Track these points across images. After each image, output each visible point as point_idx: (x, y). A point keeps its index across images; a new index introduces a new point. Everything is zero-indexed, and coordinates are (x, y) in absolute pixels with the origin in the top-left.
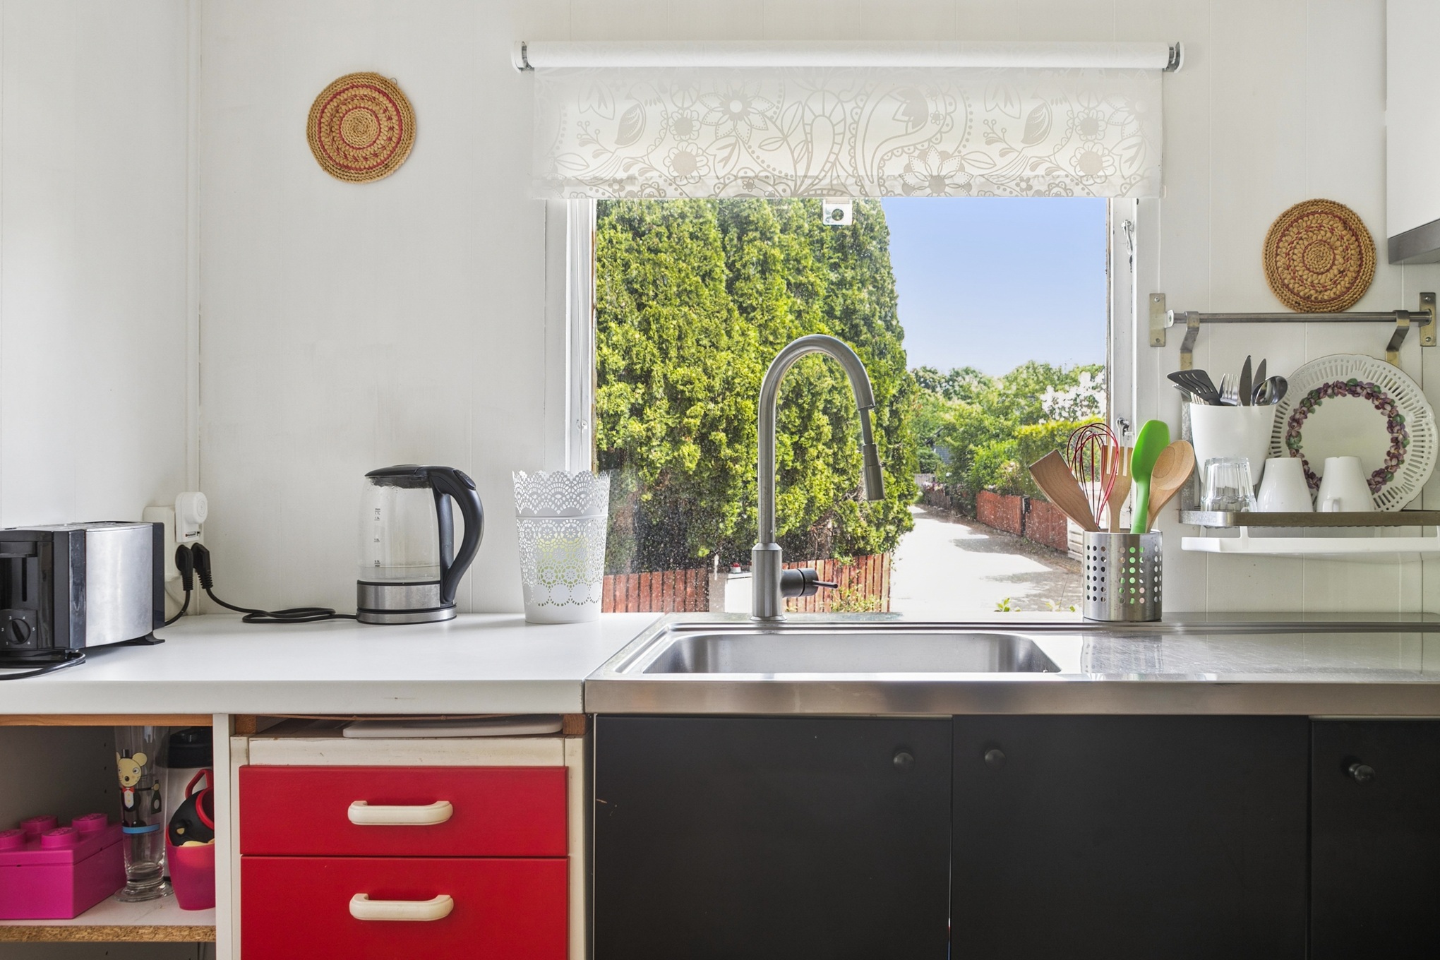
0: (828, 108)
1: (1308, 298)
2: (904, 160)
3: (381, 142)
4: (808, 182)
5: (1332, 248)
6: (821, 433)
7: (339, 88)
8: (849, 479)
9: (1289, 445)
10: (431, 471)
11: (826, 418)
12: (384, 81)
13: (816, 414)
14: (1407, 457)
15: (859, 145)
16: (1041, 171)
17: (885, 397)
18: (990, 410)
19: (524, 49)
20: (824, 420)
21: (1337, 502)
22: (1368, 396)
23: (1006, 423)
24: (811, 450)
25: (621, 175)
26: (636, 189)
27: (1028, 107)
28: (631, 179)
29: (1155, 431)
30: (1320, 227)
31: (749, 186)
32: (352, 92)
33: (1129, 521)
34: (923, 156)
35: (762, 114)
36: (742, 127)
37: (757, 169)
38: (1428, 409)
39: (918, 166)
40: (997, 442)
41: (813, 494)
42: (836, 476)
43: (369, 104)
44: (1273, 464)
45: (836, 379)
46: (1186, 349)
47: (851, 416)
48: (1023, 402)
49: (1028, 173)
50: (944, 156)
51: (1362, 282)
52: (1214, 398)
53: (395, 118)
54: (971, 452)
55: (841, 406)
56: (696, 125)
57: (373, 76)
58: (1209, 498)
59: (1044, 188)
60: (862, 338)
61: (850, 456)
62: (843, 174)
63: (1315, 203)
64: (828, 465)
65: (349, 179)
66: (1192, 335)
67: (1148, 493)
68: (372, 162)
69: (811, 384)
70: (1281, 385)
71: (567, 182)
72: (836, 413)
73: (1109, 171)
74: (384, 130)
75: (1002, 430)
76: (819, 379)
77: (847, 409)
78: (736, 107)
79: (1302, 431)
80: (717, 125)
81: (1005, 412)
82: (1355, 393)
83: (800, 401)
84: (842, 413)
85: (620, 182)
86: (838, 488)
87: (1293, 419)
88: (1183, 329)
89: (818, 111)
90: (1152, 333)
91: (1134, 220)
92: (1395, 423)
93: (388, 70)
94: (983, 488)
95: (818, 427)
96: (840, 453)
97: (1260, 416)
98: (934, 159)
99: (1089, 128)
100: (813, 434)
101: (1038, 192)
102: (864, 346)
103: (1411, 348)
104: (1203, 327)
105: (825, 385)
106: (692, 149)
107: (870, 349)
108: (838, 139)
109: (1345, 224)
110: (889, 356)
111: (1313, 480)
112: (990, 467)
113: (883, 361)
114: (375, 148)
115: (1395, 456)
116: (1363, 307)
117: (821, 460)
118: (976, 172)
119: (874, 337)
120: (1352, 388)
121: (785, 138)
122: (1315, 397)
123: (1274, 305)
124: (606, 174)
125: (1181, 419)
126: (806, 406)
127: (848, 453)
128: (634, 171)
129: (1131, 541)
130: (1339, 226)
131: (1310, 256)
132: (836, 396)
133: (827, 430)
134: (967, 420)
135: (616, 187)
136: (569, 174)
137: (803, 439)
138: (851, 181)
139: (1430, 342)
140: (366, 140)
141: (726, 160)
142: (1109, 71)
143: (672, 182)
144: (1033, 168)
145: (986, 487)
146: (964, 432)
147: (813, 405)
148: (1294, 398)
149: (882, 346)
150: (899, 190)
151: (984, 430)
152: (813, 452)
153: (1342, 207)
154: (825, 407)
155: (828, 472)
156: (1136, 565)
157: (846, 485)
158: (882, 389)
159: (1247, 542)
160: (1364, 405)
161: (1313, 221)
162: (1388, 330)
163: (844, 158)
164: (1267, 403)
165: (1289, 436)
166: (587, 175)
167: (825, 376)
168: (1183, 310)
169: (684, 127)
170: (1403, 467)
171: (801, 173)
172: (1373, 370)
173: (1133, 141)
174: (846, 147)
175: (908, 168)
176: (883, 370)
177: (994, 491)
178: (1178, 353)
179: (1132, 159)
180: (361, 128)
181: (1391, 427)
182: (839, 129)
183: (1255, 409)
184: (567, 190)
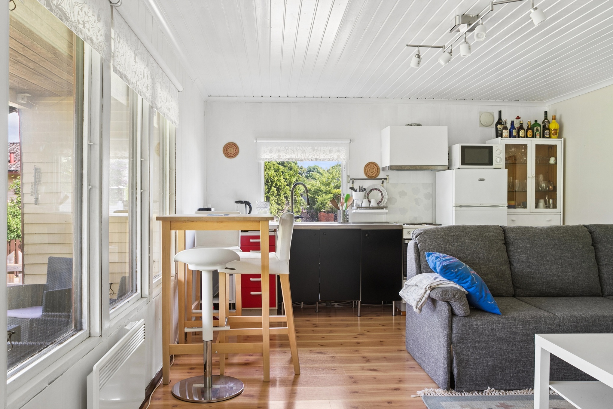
0: (300, 148)
1: (370, 176)
2: (311, 156)
3: (234, 153)
4: (297, 159)
5: (374, 169)
6: (274, 193)
7: (228, 144)
8: (282, 207)
9: (367, 197)
10: (245, 201)
11: (275, 188)
12: (234, 143)
13: (272, 187)
14: (383, 199)
15: (305, 153)
16: (331, 157)
17: (292, 182)
18: (322, 184)
19: (256, 139)
20: (275, 189)
21: (372, 205)
22: (378, 190)
23: (329, 188)
24: (271, 198)
25: (270, 158)
26: (272, 160)
27: (330, 148)
28: (271, 158)
29: (348, 195)
30: (372, 166)
31: (289, 160)
32: (230, 145)
33: (344, 209)
34: (314, 155)
35: (291, 149)
36: (288, 151)
37: (290, 157)
38: (386, 192)
39: (313, 157)
40: (326, 195)
41: (271, 211)
42: (278, 205)
43: (232, 147)
44: (364, 200)
45: (278, 177)
46: (353, 183)
47: (282, 188)
48: (334, 181)
49: (329, 158)
50: (317, 155)
51: (378, 173)
52: (356, 191)
53: (236, 149)
54: (317, 199)
55: (279, 185)
56: (281, 151)
57: (233, 143)
58: (355, 205)
59: (332, 160)
60: (285, 165)
61: (282, 200)
62: (302, 158)
63: (371, 162)
64: (275, 202)
65: (229, 158)
66: (353, 181)
67: (347, 204)
68: (233, 156)
69: (271, 179)
70: (365, 189)
71: (262, 159)
72: (278, 187)
73: (341, 158)
74: (235, 151)
75: (327, 191)
76: (273, 177)
77: (281, 186)
78: (287, 148)
79: (369, 195)
80: (284, 151)
81: (328, 184)
82: (376, 190)
83: (268, 184)
84: (280, 187)
85: (270, 159)
86: (279, 209)
87: (368, 194)
88: (352, 181)
89: (299, 149)
90: (348, 181)
91: (345, 164)
92: (382, 194)
93: (235, 142)
94: (321, 211)
95: (273, 191)
96: (279, 199)
97: (362, 194)
98: (316, 156)
99: (338, 151)
100: (272, 193)
101: (331, 161)
102: (286, 167)
103: (385, 184)
104: (355, 180)
105: (275, 179)
106: (280, 154)
107: (287, 168)
108: (302, 153)
109: (375, 165)
110: (293, 170)
111: (370, 202)
112: (323, 204)
113: (291, 171)
114: (233, 153)
115: (382, 199)
116: (378, 177)
117: (274, 201)
118: (322, 158)
119: (288, 164)
120: (376, 189)
121: (294, 153)
122: (371, 191)
123: (365, 177)
124: (268, 158)
125: (352, 194)
126: (270, 185)
127: (281, 199)
128: (272, 157)
129: (344, 211)
130: (375, 166)
131: (370, 170)
132: (278, 182)
133: (276, 192)
134: (315, 187)
135: (269, 160)
136: (262, 158)
137: (269, 195)
138: (304, 159)
139: (388, 183)
140: (232, 152)
141: (285, 156)
142: (341, 143)
143: (277, 159)
144: (330, 157)
145: (322, 210)
146: (314, 191)
147: (272, 185)
148: (368, 191)
149: (291, 167)
150: (311, 160)
151: (321, 191)
152: (272, 198)
153: (375, 163)
154: (275, 186)
155: (276, 204)
156: (345, 214)
157: (281, 208)
158: (291, 180)
159: (359, 211)
160: (378, 191)
161: (371, 165)
162: (381, 181)
163: (303, 155)
164: (363, 191)
165: (367, 196)
166: (265, 158)
167: (275, 177)
168: (352, 178)
169: (279, 151)
170: (383, 201)
171: (296, 158)
172: (380, 187)
173: (345, 153)
174: (303, 154)
175: (312, 157)
176: (291, 174)
177: (324, 212)
178: (351, 184)
179: (345, 156)
180: (231, 150)
181: (382, 195)
182: (302, 151)
183: (361, 192)
184: (262, 160)
